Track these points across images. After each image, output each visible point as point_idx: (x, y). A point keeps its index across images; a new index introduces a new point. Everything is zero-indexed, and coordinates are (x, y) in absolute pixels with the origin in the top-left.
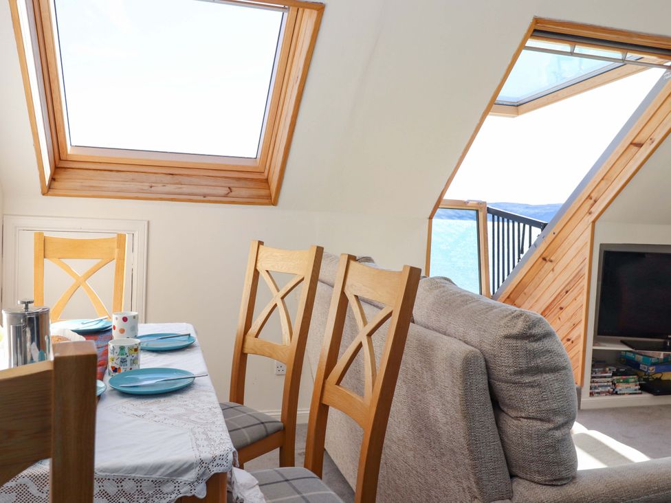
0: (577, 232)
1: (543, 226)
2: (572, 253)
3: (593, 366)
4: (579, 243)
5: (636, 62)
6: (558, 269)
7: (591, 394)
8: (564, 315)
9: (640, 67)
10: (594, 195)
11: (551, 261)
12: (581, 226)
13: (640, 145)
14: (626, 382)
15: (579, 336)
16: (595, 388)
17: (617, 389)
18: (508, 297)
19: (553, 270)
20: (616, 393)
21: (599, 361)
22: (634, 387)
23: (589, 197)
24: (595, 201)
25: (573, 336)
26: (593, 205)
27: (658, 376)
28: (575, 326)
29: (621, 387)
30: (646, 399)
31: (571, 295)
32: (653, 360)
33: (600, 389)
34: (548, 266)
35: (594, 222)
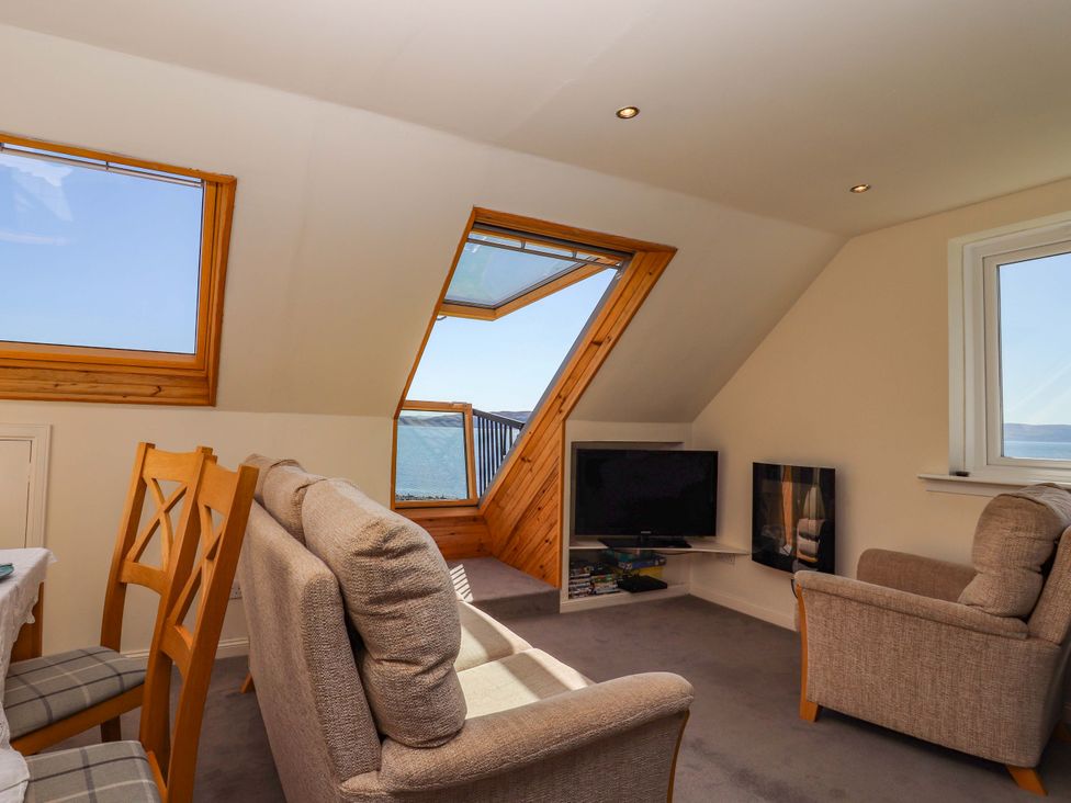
0: (550, 431)
1: (520, 426)
2: (546, 452)
3: (571, 567)
4: (552, 443)
5: (594, 262)
6: (535, 470)
7: (570, 596)
8: (543, 515)
9: (598, 267)
10: (562, 394)
11: (529, 461)
12: (554, 425)
13: (599, 344)
14: (604, 581)
15: (556, 536)
16: (574, 589)
17: (597, 588)
18: (493, 499)
19: (531, 470)
20: (595, 594)
21: (577, 561)
22: (612, 585)
23: (559, 396)
24: (564, 400)
25: (551, 536)
26: (562, 404)
27: (636, 572)
28: (552, 526)
29: (599, 587)
30: (624, 597)
31: (548, 495)
32: (631, 557)
33: (579, 591)
34: (526, 466)
35: (564, 420)
